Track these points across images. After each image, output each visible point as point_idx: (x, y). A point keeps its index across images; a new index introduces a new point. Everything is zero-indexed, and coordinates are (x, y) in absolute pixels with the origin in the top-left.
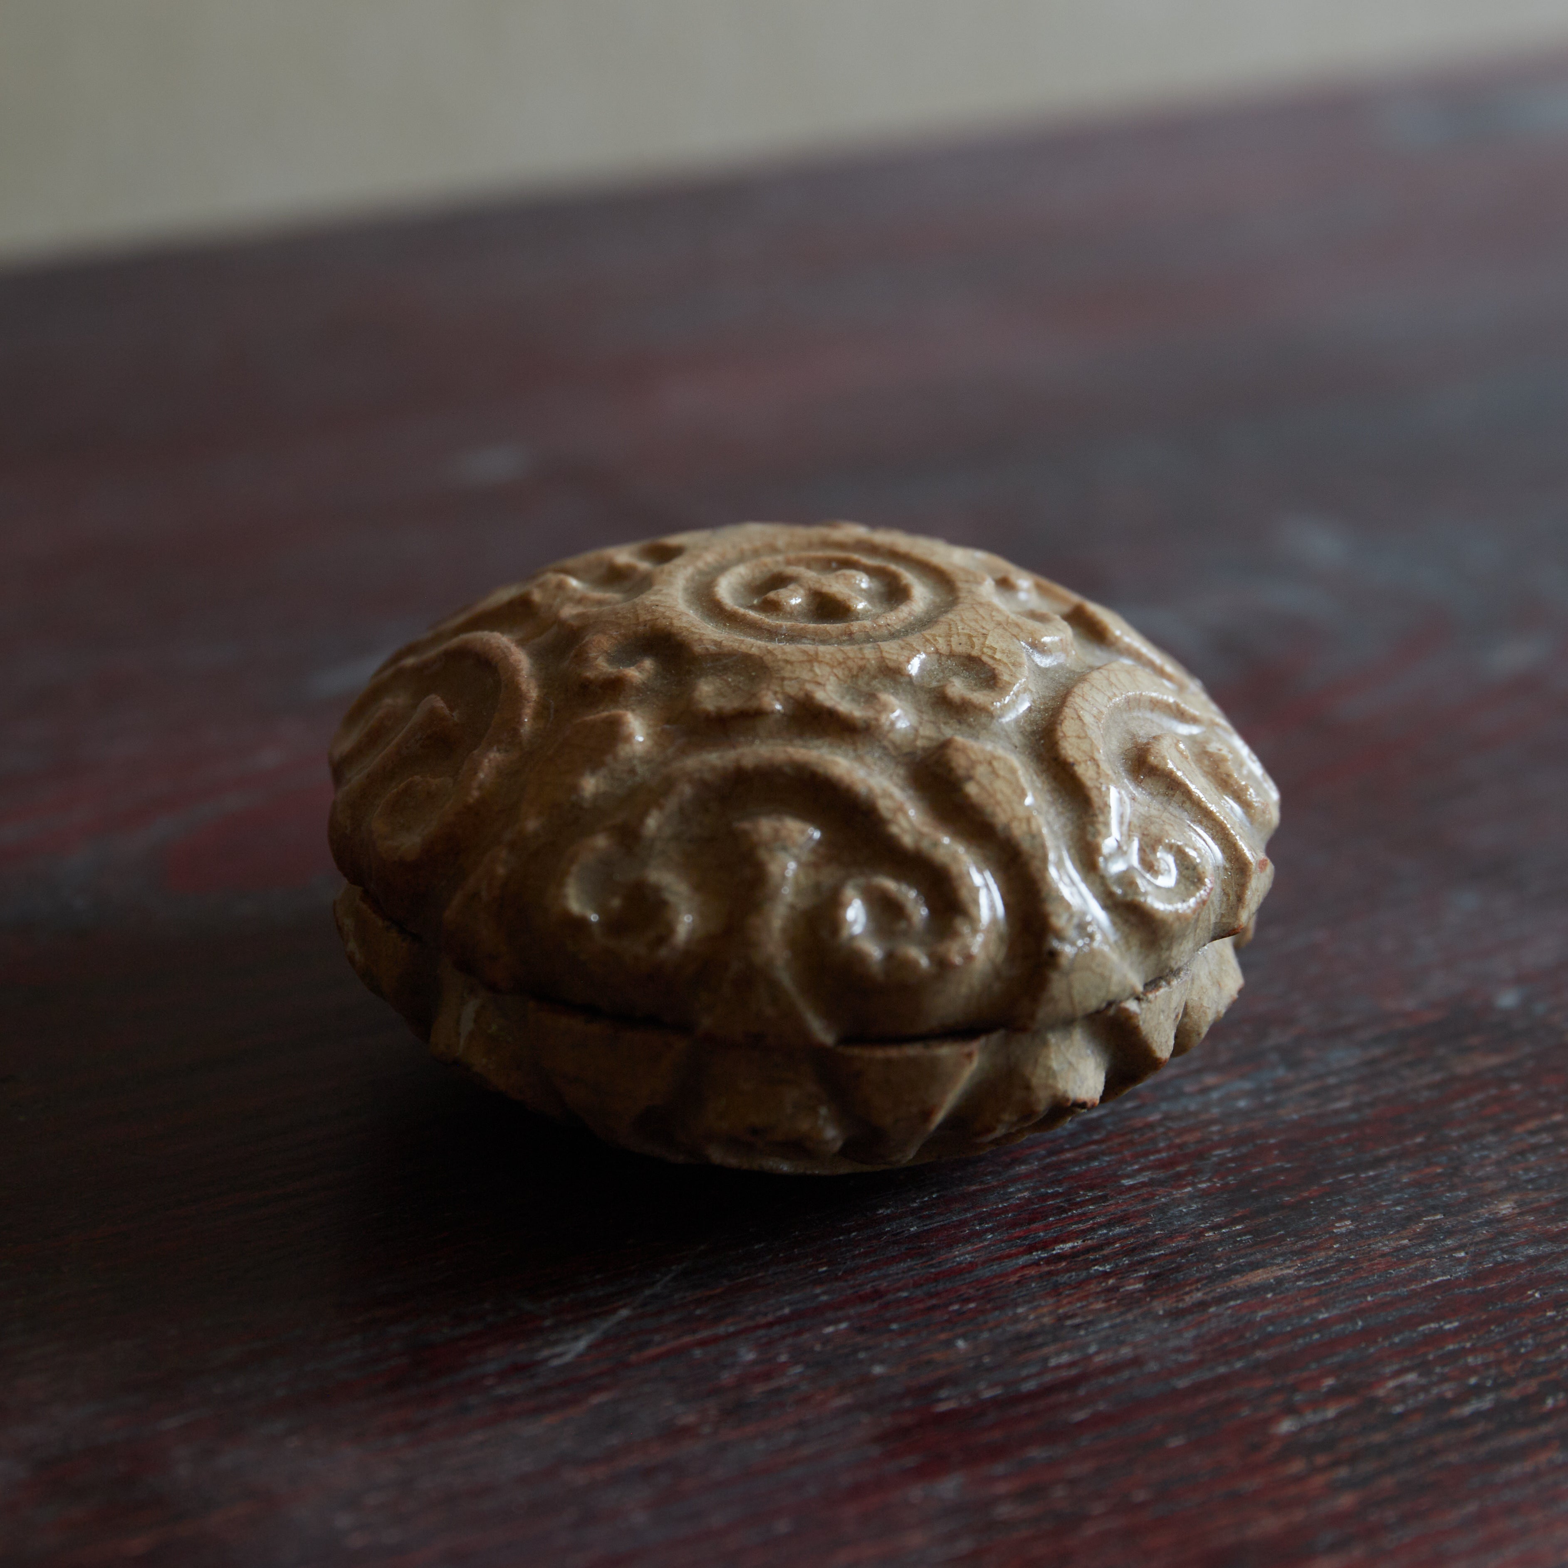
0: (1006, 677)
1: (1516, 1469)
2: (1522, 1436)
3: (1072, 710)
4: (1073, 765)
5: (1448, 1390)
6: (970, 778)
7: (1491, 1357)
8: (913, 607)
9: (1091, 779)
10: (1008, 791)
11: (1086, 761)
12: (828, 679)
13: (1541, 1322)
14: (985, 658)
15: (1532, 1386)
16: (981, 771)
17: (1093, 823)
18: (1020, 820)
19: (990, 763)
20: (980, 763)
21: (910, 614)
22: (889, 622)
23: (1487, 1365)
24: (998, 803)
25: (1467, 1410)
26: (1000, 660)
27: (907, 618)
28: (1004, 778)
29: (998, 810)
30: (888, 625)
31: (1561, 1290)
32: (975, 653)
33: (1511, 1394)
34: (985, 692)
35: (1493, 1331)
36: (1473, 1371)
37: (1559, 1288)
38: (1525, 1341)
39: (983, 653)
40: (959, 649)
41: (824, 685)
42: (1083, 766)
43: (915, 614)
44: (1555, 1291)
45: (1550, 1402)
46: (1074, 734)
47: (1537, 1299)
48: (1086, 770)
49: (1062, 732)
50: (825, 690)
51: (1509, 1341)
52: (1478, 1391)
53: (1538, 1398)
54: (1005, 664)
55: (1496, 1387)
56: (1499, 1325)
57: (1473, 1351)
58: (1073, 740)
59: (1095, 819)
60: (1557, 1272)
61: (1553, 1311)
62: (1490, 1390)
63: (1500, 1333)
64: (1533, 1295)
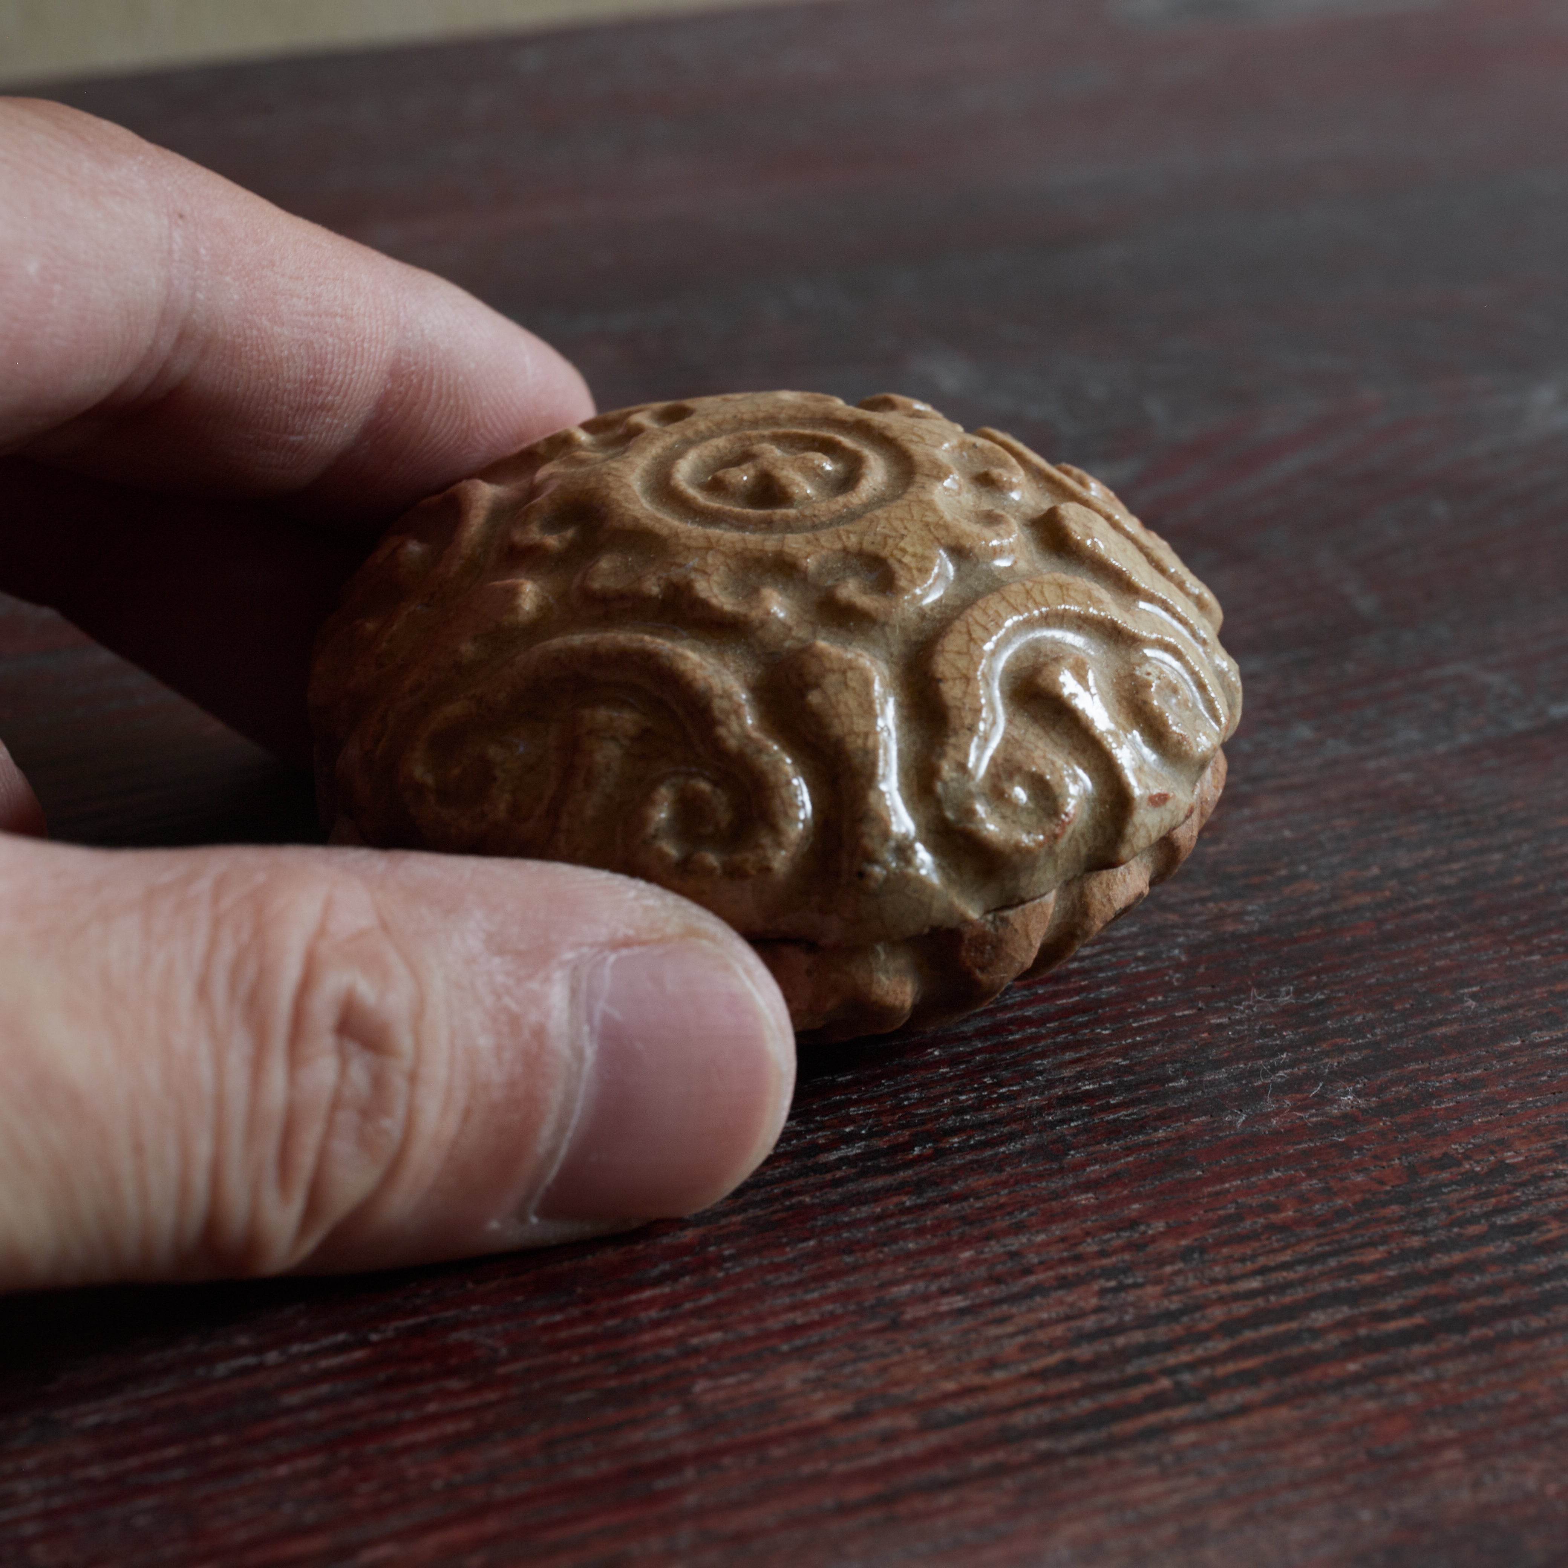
0: (903, 583)
1: (865, 1211)
2: (880, 1182)
3: (963, 623)
4: (939, 680)
5: (821, 1138)
6: (817, 686)
7: (874, 1108)
8: (851, 499)
9: (955, 698)
10: (853, 704)
11: (954, 679)
12: (718, 569)
13: (932, 1077)
14: (891, 561)
15: (905, 1135)
16: (832, 679)
17: (942, 744)
18: (858, 735)
19: (844, 673)
20: (832, 671)
21: (845, 506)
22: (816, 512)
23: (867, 1116)
24: (838, 716)
25: (834, 1156)
26: (906, 565)
27: (839, 511)
28: (854, 689)
29: (836, 722)
30: (815, 516)
31: (961, 1049)
32: (884, 553)
33: (881, 1143)
34: (875, 596)
35: (883, 1084)
36: (851, 1120)
37: (959, 1047)
38: (910, 1095)
39: (892, 555)
40: (867, 547)
41: (710, 575)
42: (950, 683)
43: (851, 506)
44: (954, 1050)
45: (917, 1150)
46: (955, 649)
47: (936, 1056)
48: (951, 688)
49: (942, 645)
50: (708, 581)
51: (895, 1094)
52: (850, 1140)
53: (908, 1146)
54: (910, 569)
55: (870, 1135)
56: (890, 1079)
57: (856, 1103)
58: (950, 656)
59: (946, 740)
60: (962, 1032)
61: (947, 1067)
62: (862, 1138)
63: (889, 1087)
64: (932, 1053)
